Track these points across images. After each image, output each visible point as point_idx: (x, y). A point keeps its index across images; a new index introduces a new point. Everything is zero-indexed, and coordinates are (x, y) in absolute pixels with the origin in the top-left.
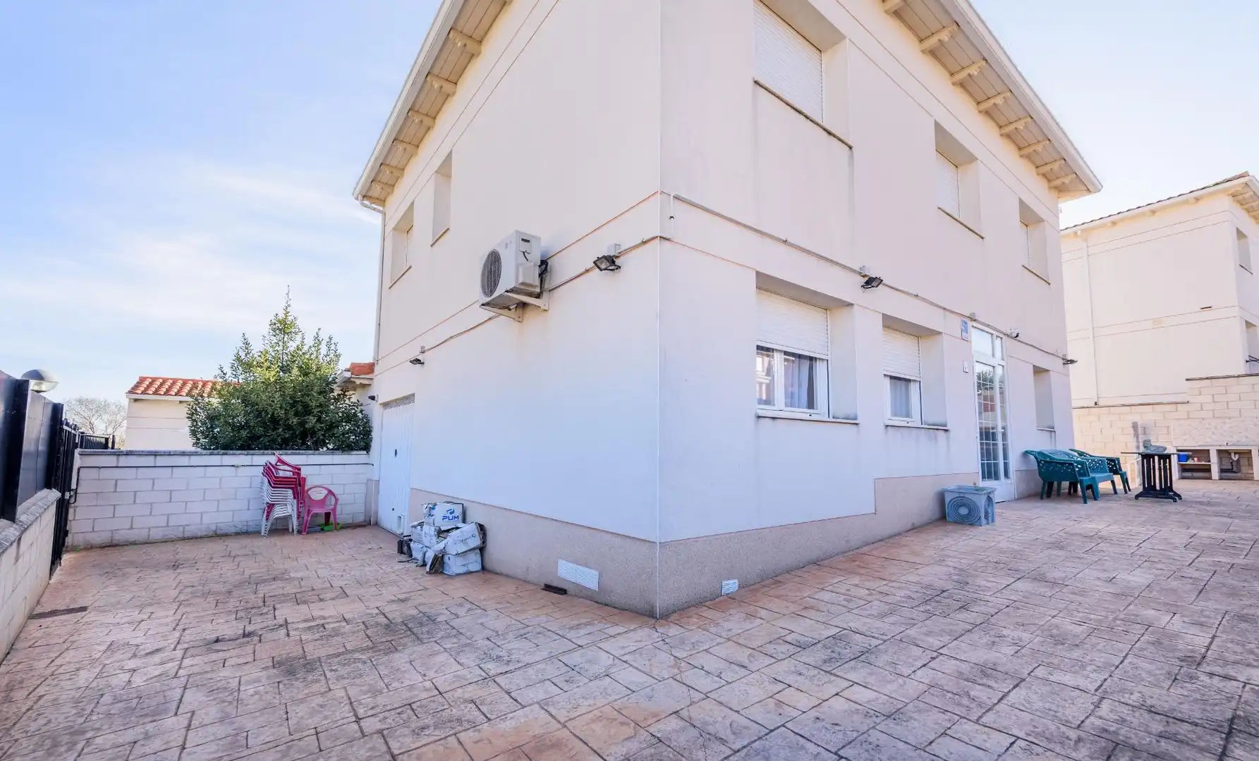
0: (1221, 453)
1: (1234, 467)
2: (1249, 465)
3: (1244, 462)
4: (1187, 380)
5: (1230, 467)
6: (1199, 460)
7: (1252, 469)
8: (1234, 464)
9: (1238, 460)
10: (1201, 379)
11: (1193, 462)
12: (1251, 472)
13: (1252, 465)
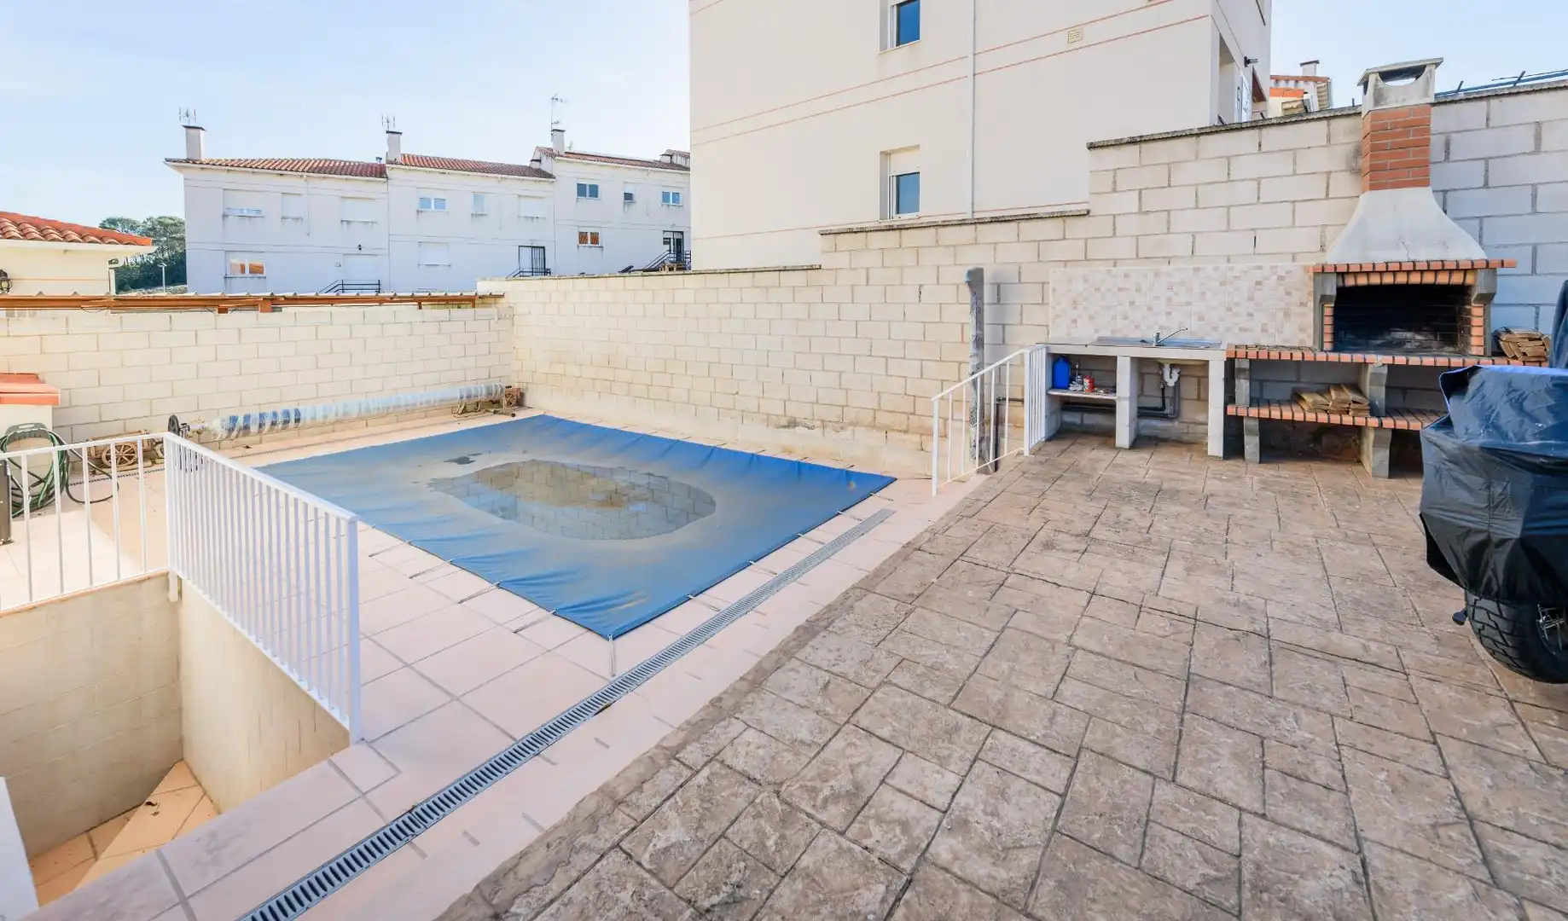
0: (1142, 366)
1: (1168, 401)
2: (1199, 399)
3: (1189, 389)
4: (1092, 147)
5: (1157, 403)
6: (1093, 387)
7: (1207, 411)
8: (1169, 393)
9: (1177, 383)
10: (1118, 144)
11: (1078, 391)
12: (1200, 418)
13: (1206, 401)
